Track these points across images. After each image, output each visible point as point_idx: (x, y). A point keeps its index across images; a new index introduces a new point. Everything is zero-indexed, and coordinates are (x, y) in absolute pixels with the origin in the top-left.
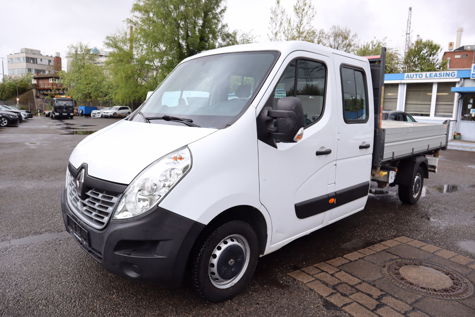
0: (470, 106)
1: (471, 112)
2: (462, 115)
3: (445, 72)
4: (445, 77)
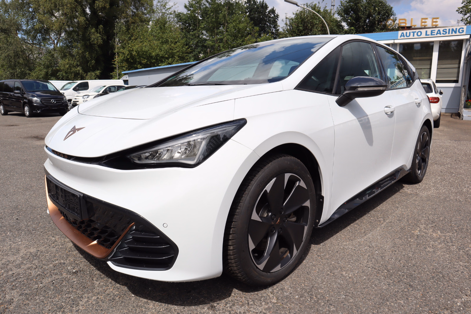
3: (451, 28)
4: (450, 34)
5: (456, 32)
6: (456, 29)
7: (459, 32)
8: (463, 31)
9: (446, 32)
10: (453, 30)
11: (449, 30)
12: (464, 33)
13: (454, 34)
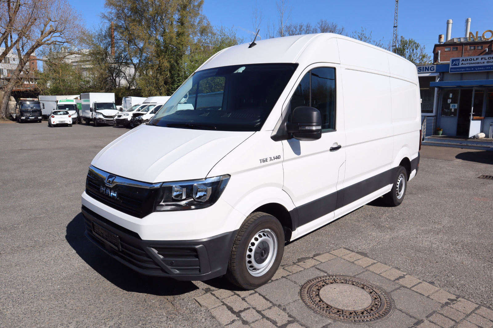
0: (449, 101)
1: (451, 107)
2: (442, 110)
3: (424, 66)
4: (424, 72)
5: (428, 70)
6: (429, 67)
7: (431, 70)
8: (434, 69)
9: (421, 70)
10: (426, 68)
11: (423, 68)
12: (435, 71)
13: (427, 71)
